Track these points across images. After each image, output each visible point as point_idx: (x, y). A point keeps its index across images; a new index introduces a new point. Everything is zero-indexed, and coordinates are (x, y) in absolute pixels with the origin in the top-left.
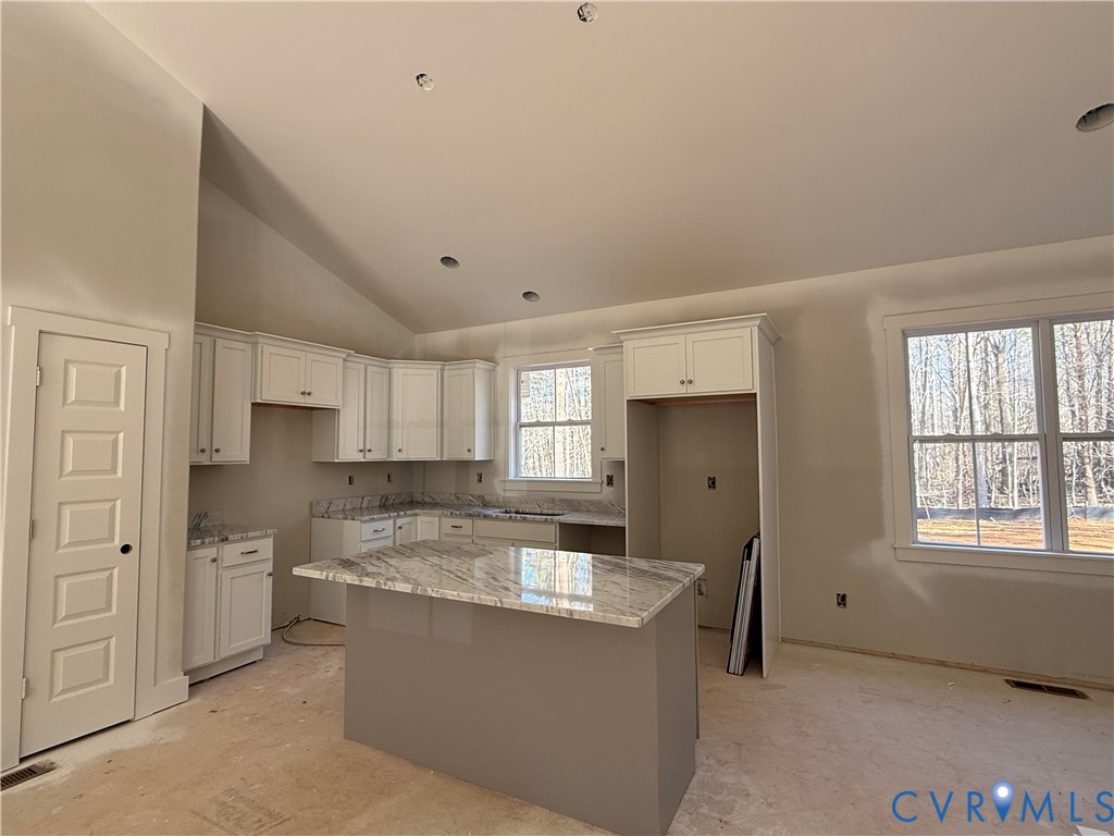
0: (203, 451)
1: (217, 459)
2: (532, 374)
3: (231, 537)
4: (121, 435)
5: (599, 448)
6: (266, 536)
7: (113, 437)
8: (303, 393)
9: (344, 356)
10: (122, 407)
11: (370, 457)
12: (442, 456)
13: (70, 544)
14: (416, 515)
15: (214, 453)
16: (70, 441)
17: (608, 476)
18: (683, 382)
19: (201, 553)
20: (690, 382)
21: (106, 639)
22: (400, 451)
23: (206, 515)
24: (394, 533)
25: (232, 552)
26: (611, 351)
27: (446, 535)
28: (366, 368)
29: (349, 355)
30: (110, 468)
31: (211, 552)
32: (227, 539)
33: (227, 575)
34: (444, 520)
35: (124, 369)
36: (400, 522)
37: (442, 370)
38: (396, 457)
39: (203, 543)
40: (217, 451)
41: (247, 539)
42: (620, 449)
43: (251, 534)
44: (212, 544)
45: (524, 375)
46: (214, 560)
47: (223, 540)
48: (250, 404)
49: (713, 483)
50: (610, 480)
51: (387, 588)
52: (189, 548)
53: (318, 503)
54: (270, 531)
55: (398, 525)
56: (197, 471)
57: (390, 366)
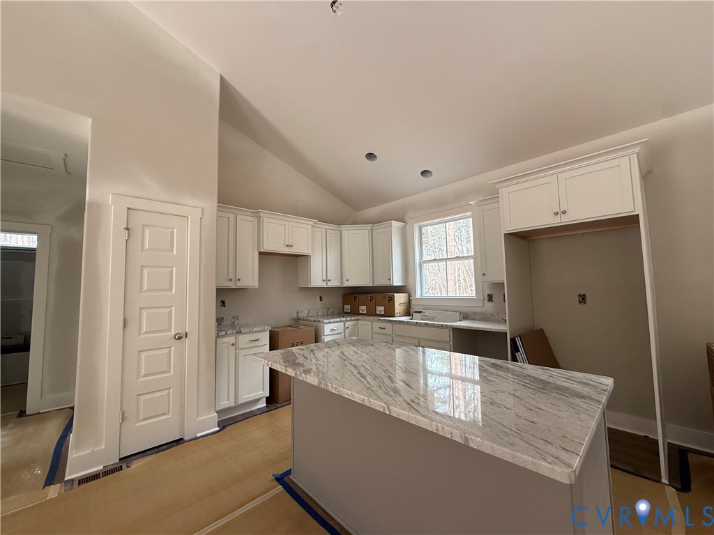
0: (231, 280)
1: (239, 285)
2: (430, 228)
3: (243, 331)
4: (174, 269)
5: (481, 274)
6: (264, 331)
7: (170, 269)
8: (288, 246)
9: (312, 223)
10: (175, 252)
11: (330, 284)
12: (373, 283)
13: (147, 332)
14: (358, 320)
15: (237, 282)
16: (146, 272)
17: (488, 295)
18: (556, 214)
19: (226, 340)
20: (564, 212)
21: (167, 389)
22: (347, 280)
23: (238, 318)
24: (345, 331)
25: (244, 339)
26: (489, 202)
27: (377, 333)
28: (326, 231)
29: (314, 223)
30: (168, 288)
31: (232, 339)
32: (241, 332)
33: (242, 353)
34: (374, 323)
35: (175, 230)
36: (348, 324)
37: (372, 230)
38: (346, 284)
39: (226, 334)
40: (239, 280)
41: (253, 332)
42: (500, 273)
43: (255, 329)
44: (232, 335)
45: (424, 230)
46: (233, 345)
47: (238, 333)
48: (257, 254)
49: (583, 299)
50: (490, 298)
51: (301, 379)
52: (218, 336)
53: (302, 312)
54: (266, 328)
55: (347, 326)
56: (220, 291)
57: (341, 229)
